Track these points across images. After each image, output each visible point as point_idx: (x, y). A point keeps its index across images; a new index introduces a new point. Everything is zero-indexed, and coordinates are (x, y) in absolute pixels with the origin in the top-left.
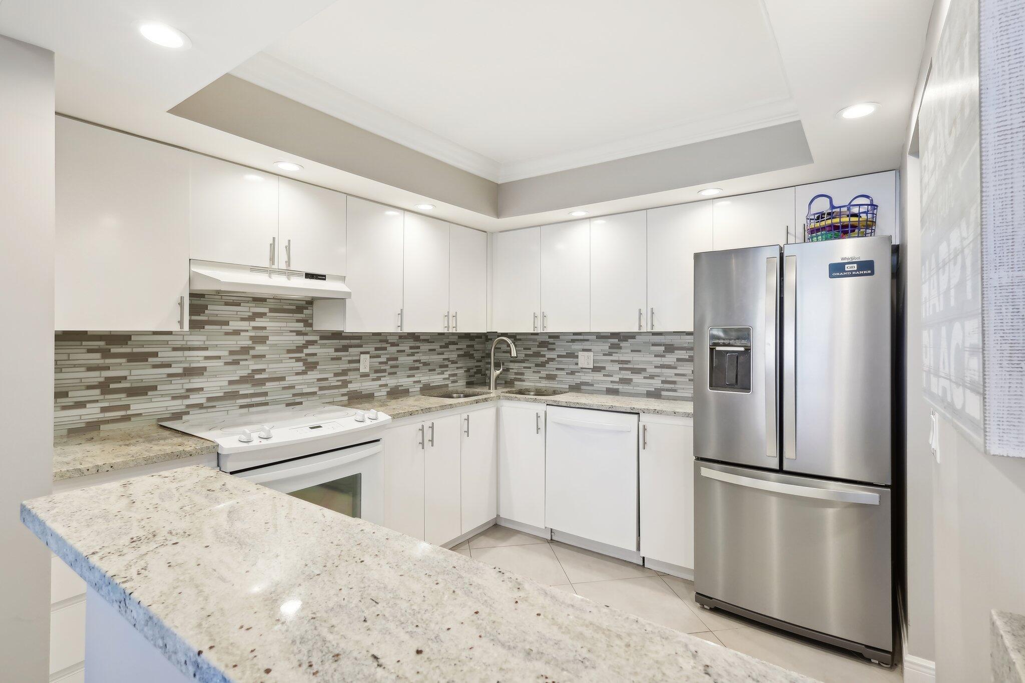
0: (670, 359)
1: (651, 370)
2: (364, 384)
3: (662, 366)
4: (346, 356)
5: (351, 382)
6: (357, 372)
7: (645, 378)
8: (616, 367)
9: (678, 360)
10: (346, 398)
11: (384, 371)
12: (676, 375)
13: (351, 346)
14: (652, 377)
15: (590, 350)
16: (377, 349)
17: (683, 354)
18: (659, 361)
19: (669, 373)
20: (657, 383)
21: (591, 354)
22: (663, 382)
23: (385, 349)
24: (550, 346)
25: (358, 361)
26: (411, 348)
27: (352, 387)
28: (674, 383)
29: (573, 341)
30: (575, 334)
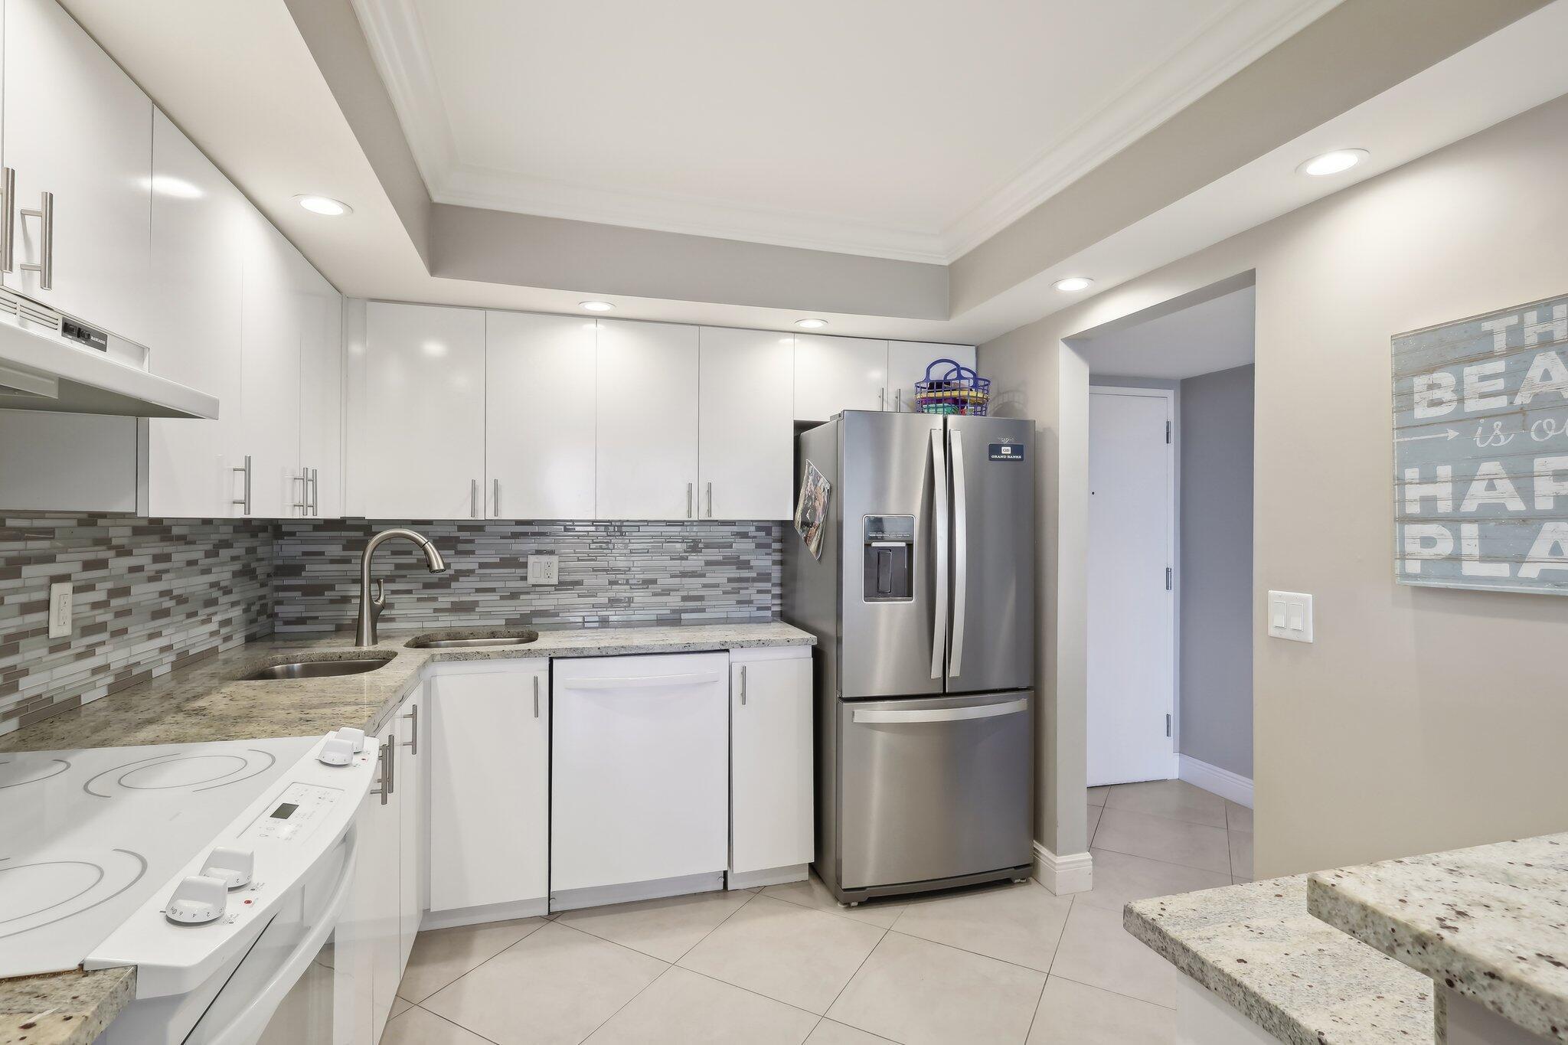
0: (695, 562)
1: (665, 581)
2: (59, 672)
3: (684, 575)
4: (15, 591)
5: (25, 672)
6: (44, 637)
7: (655, 594)
8: (603, 579)
9: (708, 563)
10: (12, 724)
11: (101, 627)
12: (705, 586)
13: (29, 561)
14: (666, 592)
15: (551, 553)
16: (88, 566)
17: (715, 555)
18: (678, 566)
19: (693, 585)
20: (674, 601)
21: (554, 559)
22: (685, 599)
23: (102, 564)
24: (461, 547)
25: (46, 605)
26: (157, 559)
27: (29, 686)
28: (701, 598)
29: (515, 535)
30: (519, 523)
